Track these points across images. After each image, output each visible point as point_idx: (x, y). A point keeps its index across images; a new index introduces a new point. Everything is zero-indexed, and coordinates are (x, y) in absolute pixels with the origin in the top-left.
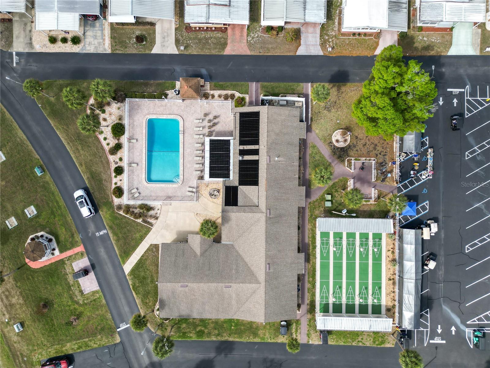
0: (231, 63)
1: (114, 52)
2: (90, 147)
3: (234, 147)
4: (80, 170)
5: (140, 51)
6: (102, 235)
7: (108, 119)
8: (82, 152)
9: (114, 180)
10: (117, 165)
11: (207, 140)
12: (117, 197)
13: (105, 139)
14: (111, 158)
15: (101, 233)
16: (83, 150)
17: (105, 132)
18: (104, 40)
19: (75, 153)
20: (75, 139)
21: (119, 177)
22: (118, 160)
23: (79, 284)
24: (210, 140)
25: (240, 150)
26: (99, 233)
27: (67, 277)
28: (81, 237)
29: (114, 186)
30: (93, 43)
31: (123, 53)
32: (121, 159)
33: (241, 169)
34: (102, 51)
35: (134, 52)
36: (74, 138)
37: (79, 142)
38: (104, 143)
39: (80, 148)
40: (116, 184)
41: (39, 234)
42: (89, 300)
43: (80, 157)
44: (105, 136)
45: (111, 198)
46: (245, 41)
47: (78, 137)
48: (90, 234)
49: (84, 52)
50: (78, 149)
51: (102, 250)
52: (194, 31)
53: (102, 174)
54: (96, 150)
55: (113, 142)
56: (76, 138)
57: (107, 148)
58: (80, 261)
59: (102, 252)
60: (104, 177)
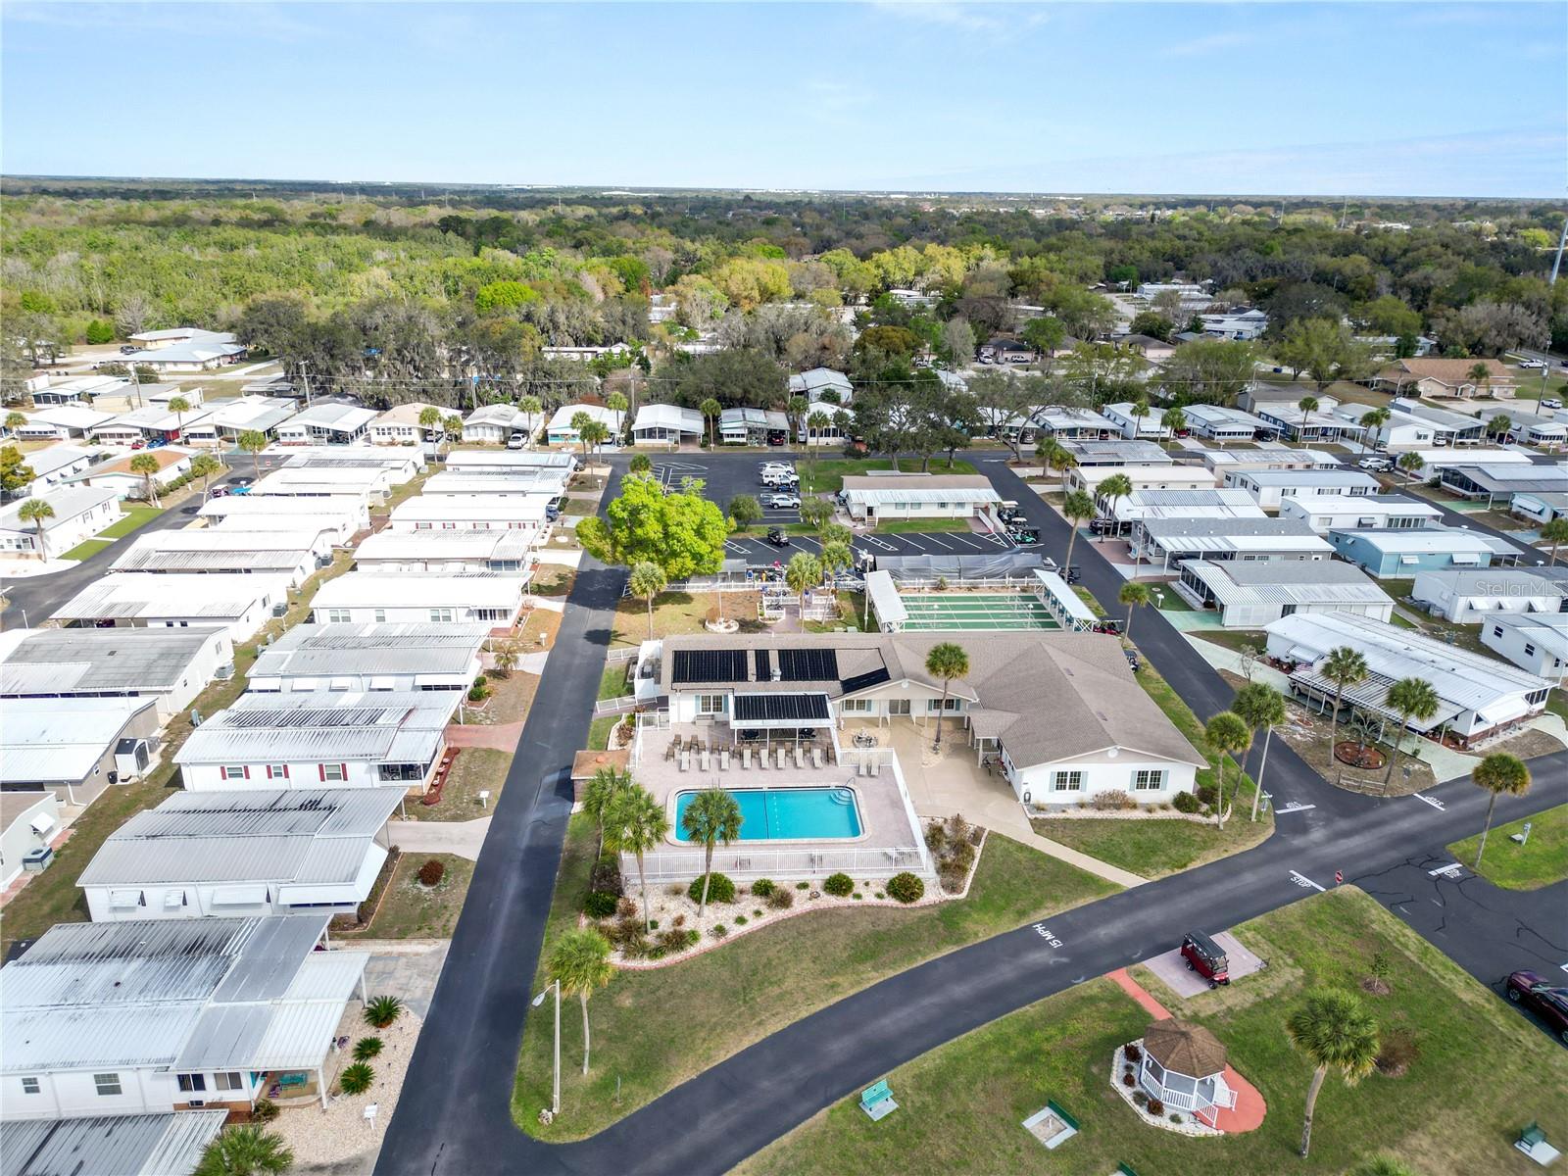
0: (539, 743)
1: (452, 931)
2: (770, 961)
3: (752, 688)
4: (852, 992)
5: (465, 879)
6: (1053, 934)
7: (675, 915)
8: (789, 984)
9: (869, 898)
10: (822, 893)
11: (737, 725)
12: (920, 895)
13: (741, 920)
14: (801, 905)
15: (1048, 936)
16: (779, 983)
17: (717, 923)
18: (401, 955)
19: (796, 1003)
20: (745, 1002)
21: (858, 888)
22: (806, 893)
23: (1242, 979)
24: (737, 718)
25: (757, 680)
26: (1051, 940)
27: (1238, 1008)
28: (1082, 979)
29: (890, 901)
30: (403, 981)
31: (459, 912)
32: (803, 886)
33: (802, 676)
34: (440, 960)
35: (465, 892)
36: (740, 1007)
37: (755, 993)
38: (753, 924)
39: (775, 991)
40: (879, 896)
41: (1126, 1093)
42: (1280, 952)
43: (808, 990)
44: (731, 921)
45: (926, 912)
46: (491, 727)
47: (735, 994)
48: (1064, 960)
49: (427, 1004)
50: (781, 997)
51: (1103, 932)
52: (439, 791)
53: (856, 931)
54: (779, 947)
55: (749, 904)
56: (740, 1003)
57: (771, 916)
58: (1165, 979)
59: (1106, 932)
60: (864, 926)
